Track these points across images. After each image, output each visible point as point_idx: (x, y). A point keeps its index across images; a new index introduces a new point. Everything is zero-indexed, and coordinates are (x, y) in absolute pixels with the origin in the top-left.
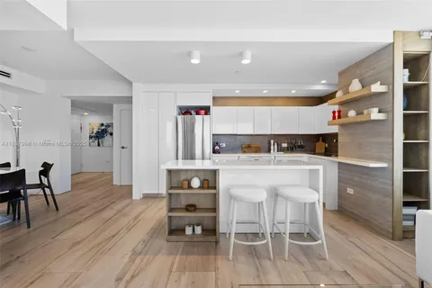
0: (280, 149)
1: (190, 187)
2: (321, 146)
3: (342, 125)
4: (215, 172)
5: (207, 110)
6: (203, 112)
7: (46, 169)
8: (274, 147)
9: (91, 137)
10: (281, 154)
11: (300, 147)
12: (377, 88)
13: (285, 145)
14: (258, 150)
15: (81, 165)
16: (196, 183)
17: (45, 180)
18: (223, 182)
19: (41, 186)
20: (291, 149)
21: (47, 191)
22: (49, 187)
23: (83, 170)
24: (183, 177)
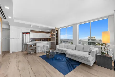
0: (42, 40)
1: (32, 46)
2: (48, 40)
3: (51, 37)
4: (36, 44)
5: (29, 33)
6: (28, 33)
8: (41, 40)
10: (43, 41)
11: (46, 40)
12: (54, 33)
13: (43, 40)
16: (33, 46)
18: (37, 45)
20: (44, 40)
24: (30, 45)
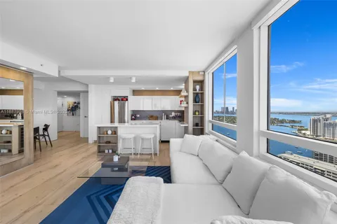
0: (168, 118)
1: (107, 134)
3: (185, 108)
6: (125, 99)
7: (46, 128)
8: (164, 117)
9: (68, 110)
10: (169, 121)
14: (157, 118)
15: (63, 127)
16: (110, 132)
17: (46, 133)
19: (44, 135)
21: (47, 138)
22: (48, 136)
23: (64, 130)
24: (105, 130)
